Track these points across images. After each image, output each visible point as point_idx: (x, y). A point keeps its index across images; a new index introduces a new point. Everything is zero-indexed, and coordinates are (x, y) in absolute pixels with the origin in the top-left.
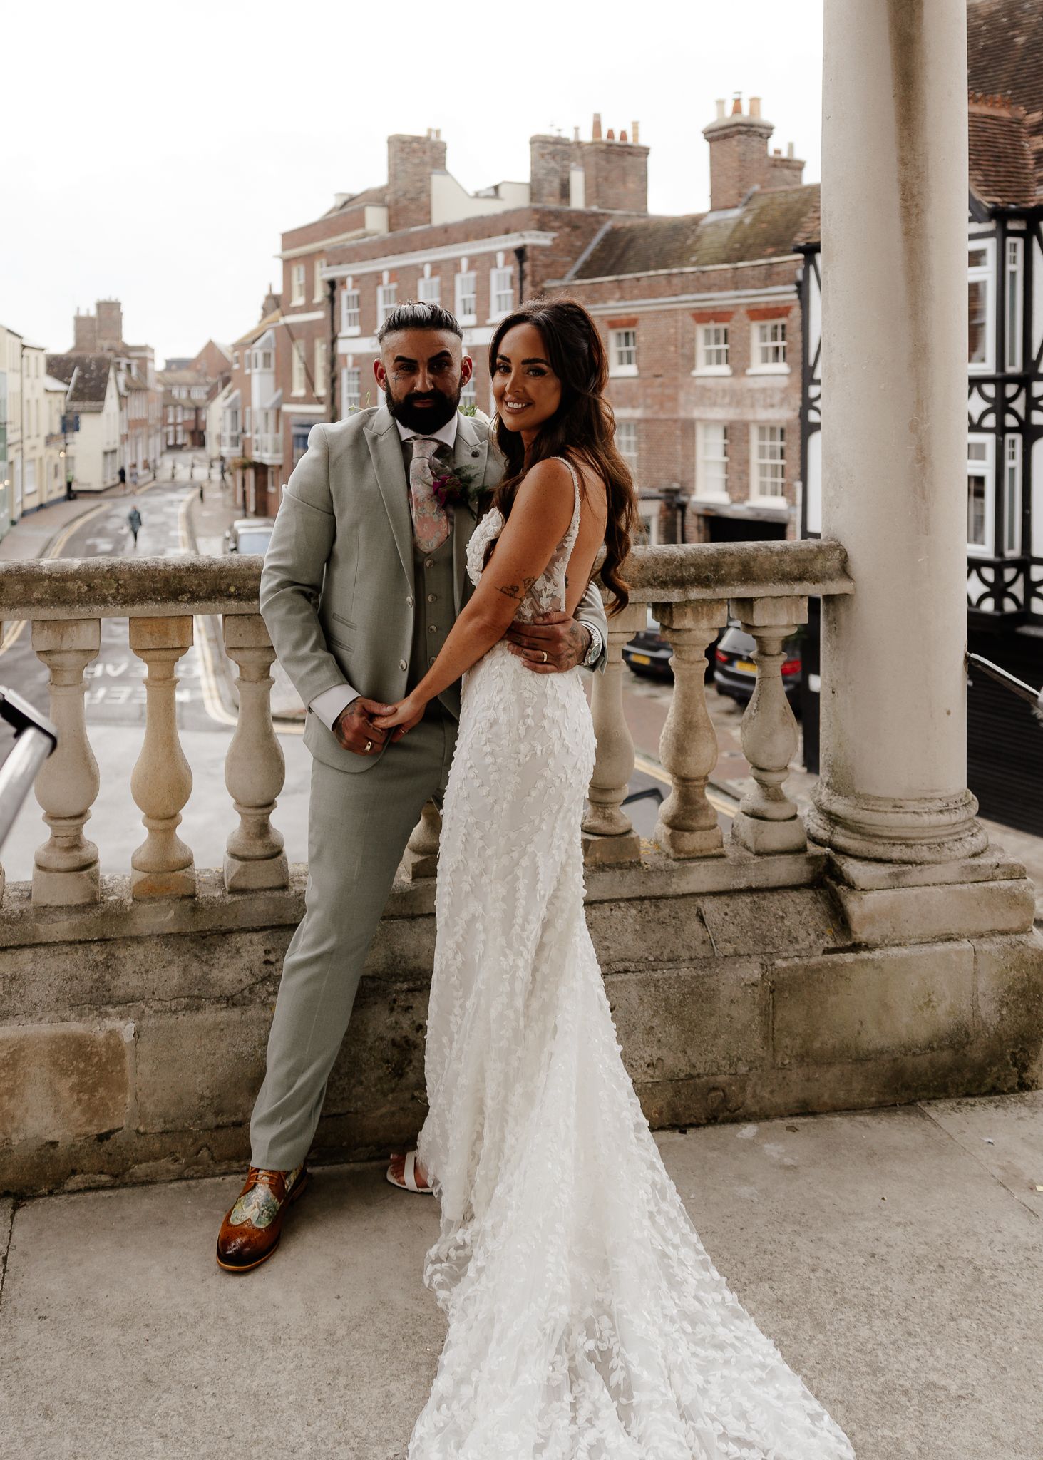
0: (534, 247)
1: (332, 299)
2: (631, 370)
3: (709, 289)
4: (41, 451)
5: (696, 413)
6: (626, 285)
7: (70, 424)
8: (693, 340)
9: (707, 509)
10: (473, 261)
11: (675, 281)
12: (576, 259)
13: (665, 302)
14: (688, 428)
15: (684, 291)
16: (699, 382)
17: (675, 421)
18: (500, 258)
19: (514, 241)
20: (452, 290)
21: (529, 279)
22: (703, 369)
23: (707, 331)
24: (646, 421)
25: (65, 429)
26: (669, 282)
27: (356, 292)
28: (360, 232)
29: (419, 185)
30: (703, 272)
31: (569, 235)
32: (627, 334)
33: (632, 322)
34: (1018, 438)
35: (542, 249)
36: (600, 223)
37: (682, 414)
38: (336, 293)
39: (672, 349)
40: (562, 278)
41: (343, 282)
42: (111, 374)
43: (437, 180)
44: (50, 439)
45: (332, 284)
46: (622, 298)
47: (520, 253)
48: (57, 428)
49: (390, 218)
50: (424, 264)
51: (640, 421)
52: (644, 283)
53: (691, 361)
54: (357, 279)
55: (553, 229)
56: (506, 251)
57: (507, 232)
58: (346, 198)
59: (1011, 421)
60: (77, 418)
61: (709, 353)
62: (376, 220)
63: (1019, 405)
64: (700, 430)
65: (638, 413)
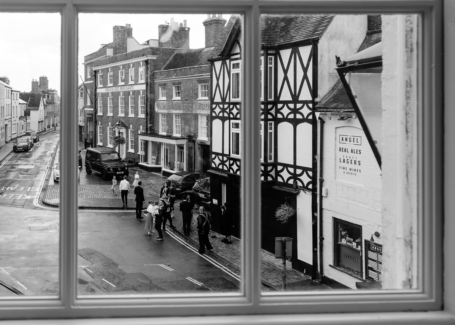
0: (151, 60)
1: (95, 76)
2: (179, 98)
3: (202, 73)
4: (18, 121)
5: (198, 112)
6: (178, 71)
7: (27, 114)
8: (198, 89)
9: (201, 142)
10: (134, 64)
11: (192, 70)
12: (165, 64)
13: (189, 77)
14: (196, 116)
15: (195, 73)
16: (199, 102)
17: (192, 114)
18: (141, 63)
19: (145, 58)
20: (128, 73)
21: (149, 70)
22: (200, 98)
23: (201, 85)
24: (184, 114)
25: (25, 115)
26: (190, 70)
27: (102, 74)
28: (104, 56)
29: (123, 41)
30: (200, 67)
31: (162, 56)
32: (178, 87)
33: (180, 83)
34: (273, 123)
35: (153, 60)
36: (173, 52)
37: (194, 112)
38: (96, 74)
39: (191, 91)
40: (160, 69)
41: (99, 71)
42: (42, 99)
43: (129, 40)
44: (21, 118)
45: (95, 72)
46: (176, 76)
47: (147, 62)
48: (23, 115)
49: (114, 51)
50: (120, 65)
51: (182, 114)
52: (183, 71)
53: (197, 95)
54: (102, 70)
55: (157, 54)
56: (142, 61)
57: (143, 56)
58: (104, 46)
59: (270, 117)
60: (29, 112)
61: (202, 93)
62: (110, 52)
63: (273, 112)
64: (199, 117)
65: (181, 112)
